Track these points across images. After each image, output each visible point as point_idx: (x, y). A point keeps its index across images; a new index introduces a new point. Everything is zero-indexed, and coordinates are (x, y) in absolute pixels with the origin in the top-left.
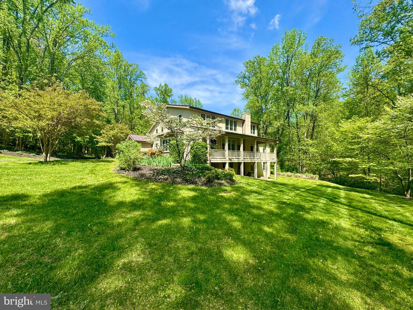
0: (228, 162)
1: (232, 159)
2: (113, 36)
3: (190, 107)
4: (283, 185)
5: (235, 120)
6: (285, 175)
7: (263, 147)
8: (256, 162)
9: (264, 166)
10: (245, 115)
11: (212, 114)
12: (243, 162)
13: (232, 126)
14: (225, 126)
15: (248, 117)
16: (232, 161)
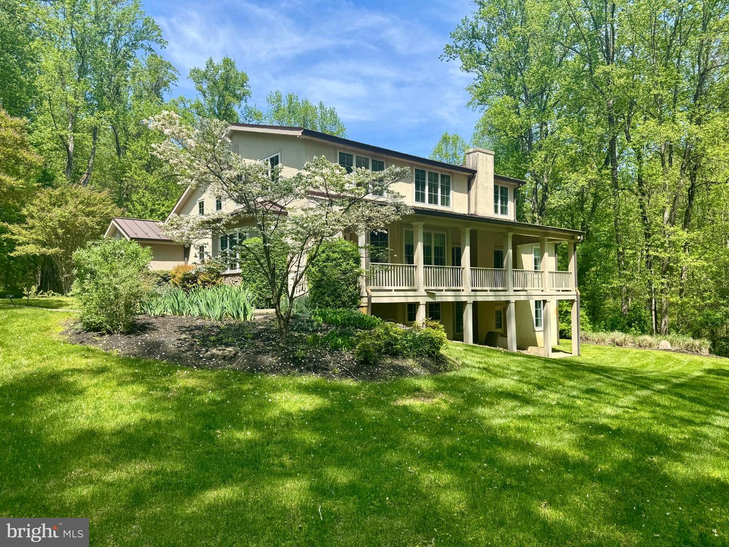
0: (423, 301)
1: (437, 293)
3: (306, 132)
4: (597, 373)
5: (446, 172)
6: (603, 340)
7: (533, 255)
8: (513, 299)
9: (536, 311)
10: (476, 154)
11: (373, 153)
12: (470, 300)
13: (436, 192)
14: (414, 191)
15: (486, 159)
16: (438, 300)
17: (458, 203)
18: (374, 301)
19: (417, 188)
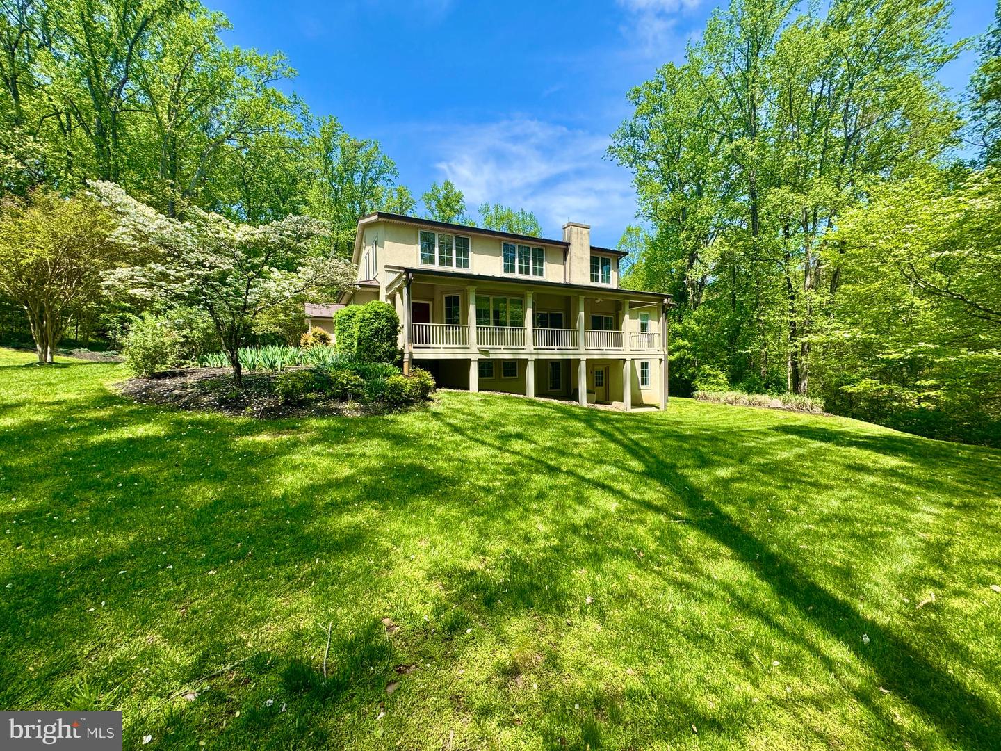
0: (475, 357)
1: (491, 351)
2: (290, 74)
3: (381, 215)
5: (539, 246)
6: (719, 399)
7: (639, 320)
8: (584, 358)
9: (642, 372)
10: (569, 228)
11: (455, 231)
12: (532, 358)
13: (528, 263)
14: (503, 263)
15: (581, 233)
16: (492, 357)
17: (552, 273)
18: (415, 357)
19: (506, 260)
